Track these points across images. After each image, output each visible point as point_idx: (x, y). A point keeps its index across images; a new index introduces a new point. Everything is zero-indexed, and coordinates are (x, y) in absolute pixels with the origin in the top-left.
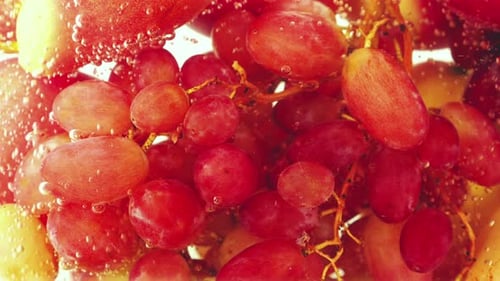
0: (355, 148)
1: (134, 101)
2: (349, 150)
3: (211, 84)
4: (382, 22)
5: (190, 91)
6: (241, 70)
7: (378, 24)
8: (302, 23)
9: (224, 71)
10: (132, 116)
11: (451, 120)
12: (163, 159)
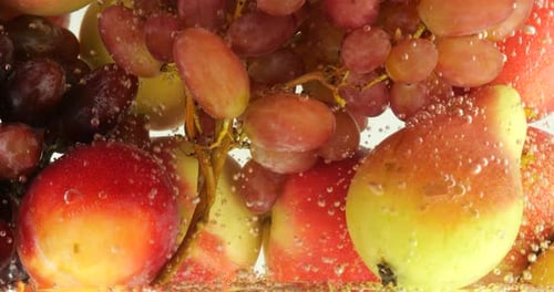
0: (238, 30)
1: (435, 65)
2: (244, 27)
3: (365, 85)
4: (213, 146)
5: (384, 77)
6: (339, 99)
7: (217, 145)
8: (287, 138)
9: (352, 100)
10: (436, 52)
11: (152, 59)
12: (405, 20)
